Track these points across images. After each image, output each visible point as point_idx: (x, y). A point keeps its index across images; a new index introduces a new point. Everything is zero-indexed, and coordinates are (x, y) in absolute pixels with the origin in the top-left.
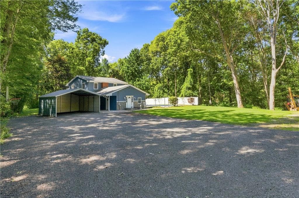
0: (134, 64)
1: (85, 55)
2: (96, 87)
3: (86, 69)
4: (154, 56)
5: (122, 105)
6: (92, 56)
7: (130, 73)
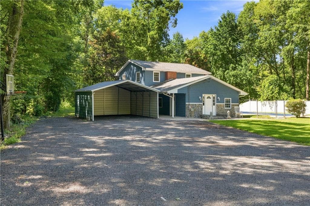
0: (226, 39)
1: (146, 29)
2: (157, 79)
3: (148, 50)
4: (264, 24)
5: (195, 110)
6: (157, 29)
7: (219, 56)
